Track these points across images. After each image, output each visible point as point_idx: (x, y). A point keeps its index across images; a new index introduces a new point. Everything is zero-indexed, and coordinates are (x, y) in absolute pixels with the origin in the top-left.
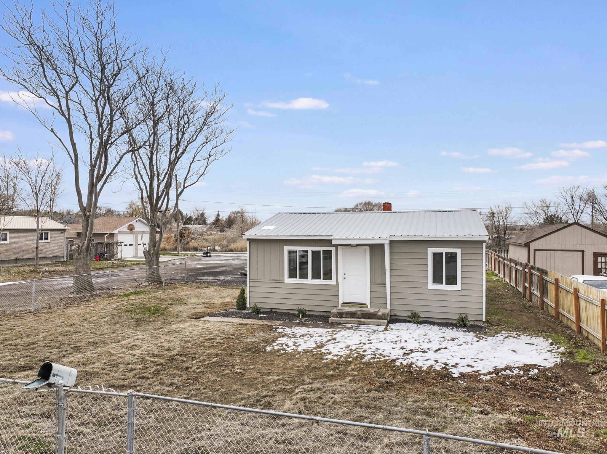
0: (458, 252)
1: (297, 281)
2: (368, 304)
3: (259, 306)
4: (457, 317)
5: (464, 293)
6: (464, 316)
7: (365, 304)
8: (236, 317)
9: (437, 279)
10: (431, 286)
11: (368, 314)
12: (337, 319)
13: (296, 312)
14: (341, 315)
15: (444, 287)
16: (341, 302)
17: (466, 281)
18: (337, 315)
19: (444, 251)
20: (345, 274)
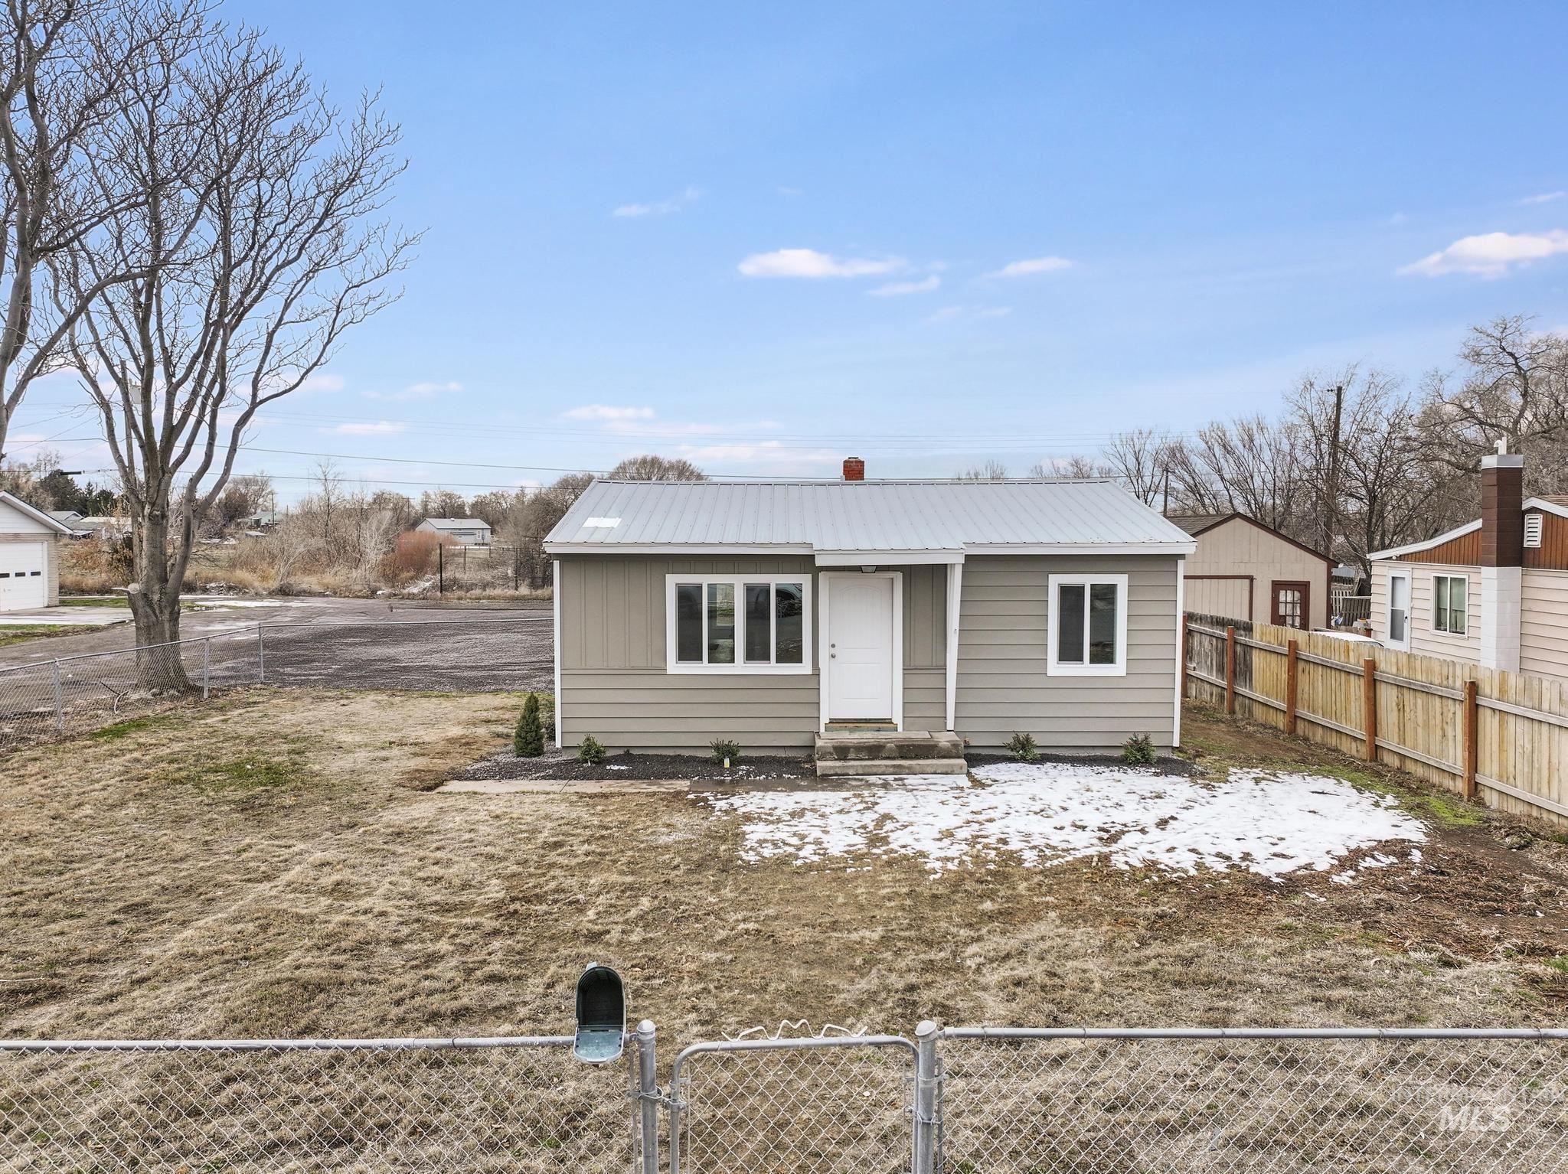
0: (1121, 581)
1: (703, 667)
2: (898, 719)
3: (600, 741)
4: (1125, 740)
5: (1133, 682)
6: (1140, 737)
7: (889, 721)
8: (544, 778)
9: (1070, 651)
10: (1055, 668)
11: (914, 746)
12: (838, 764)
13: (711, 754)
14: (842, 752)
15: (1085, 669)
16: (824, 720)
17: (1138, 654)
18: (831, 754)
19: (1087, 580)
20: (833, 646)
